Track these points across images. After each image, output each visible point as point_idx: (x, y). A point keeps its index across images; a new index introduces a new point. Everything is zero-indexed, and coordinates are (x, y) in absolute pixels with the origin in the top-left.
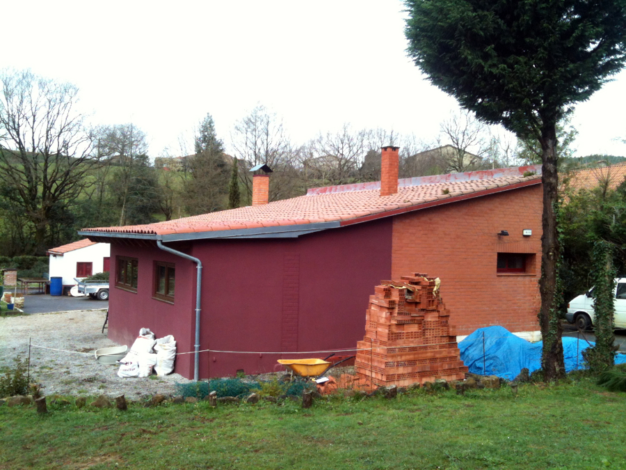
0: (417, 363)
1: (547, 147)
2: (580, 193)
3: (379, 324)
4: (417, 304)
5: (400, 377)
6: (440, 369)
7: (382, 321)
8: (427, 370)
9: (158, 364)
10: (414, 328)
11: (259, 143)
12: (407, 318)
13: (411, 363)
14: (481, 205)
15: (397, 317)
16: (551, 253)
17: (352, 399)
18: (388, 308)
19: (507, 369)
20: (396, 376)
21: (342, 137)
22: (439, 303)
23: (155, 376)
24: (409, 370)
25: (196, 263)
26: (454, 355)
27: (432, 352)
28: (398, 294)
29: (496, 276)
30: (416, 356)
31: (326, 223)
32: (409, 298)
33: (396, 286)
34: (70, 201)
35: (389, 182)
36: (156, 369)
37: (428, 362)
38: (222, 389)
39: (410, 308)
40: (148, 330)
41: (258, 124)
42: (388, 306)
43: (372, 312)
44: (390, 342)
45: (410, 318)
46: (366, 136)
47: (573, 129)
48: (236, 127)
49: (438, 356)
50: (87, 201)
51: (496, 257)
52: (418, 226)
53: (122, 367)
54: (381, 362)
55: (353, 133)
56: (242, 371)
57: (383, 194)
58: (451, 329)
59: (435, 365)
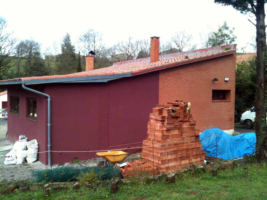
0: (179, 152)
1: (260, 19)
2: (242, 63)
3: (156, 130)
4: (177, 118)
5: (169, 161)
6: (191, 155)
7: (158, 128)
8: (184, 156)
9: (28, 156)
10: (176, 132)
11: (91, 46)
12: (172, 126)
13: (175, 152)
14: (204, 65)
15: (166, 126)
16: (262, 85)
17: (145, 183)
18: (161, 121)
19: (224, 152)
20: (167, 160)
21: (128, 43)
22: (190, 117)
23: (26, 163)
24: (174, 156)
25: (47, 98)
26: (199, 146)
27: (186, 145)
28: (167, 112)
29: (211, 102)
30: (178, 148)
31: (123, 74)
32: (173, 114)
33: (165, 108)
34: (3, 74)
35: (155, 55)
36: (27, 159)
37: (184, 151)
38: (61, 174)
39: (173, 120)
40: (24, 136)
41: (90, 37)
42: (161, 120)
43: (151, 123)
44: (163, 140)
45: (174, 126)
46: (139, 43)
47: (234, 36)
48: (80, 39)
49: (190, 147)
50: (11, 74)
51: (211, 92)
52: (173, 76)
53: (7, 159)
54: (158, 153)
55: (133, 42)
56: (77, 158)
57: (152, 61)
58: (197, 132)
59: (188, 153)
